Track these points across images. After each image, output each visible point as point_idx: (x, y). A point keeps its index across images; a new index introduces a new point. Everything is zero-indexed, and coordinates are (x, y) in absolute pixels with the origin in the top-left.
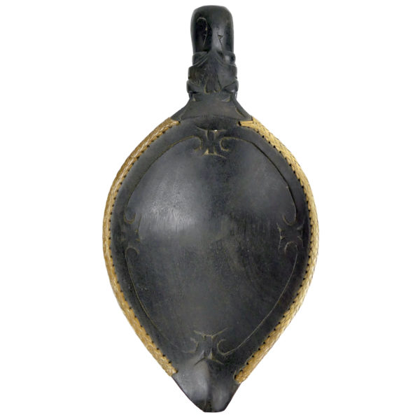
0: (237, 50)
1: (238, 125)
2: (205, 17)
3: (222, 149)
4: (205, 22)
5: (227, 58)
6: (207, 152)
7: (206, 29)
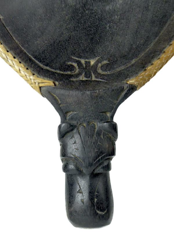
0: (62, 177)
1: (57, 83)
2: (97, 214)
3: (75, 65)
4: (98, 208)
5: (71, 167)
6: (92, 62)
7: (96, 200)
